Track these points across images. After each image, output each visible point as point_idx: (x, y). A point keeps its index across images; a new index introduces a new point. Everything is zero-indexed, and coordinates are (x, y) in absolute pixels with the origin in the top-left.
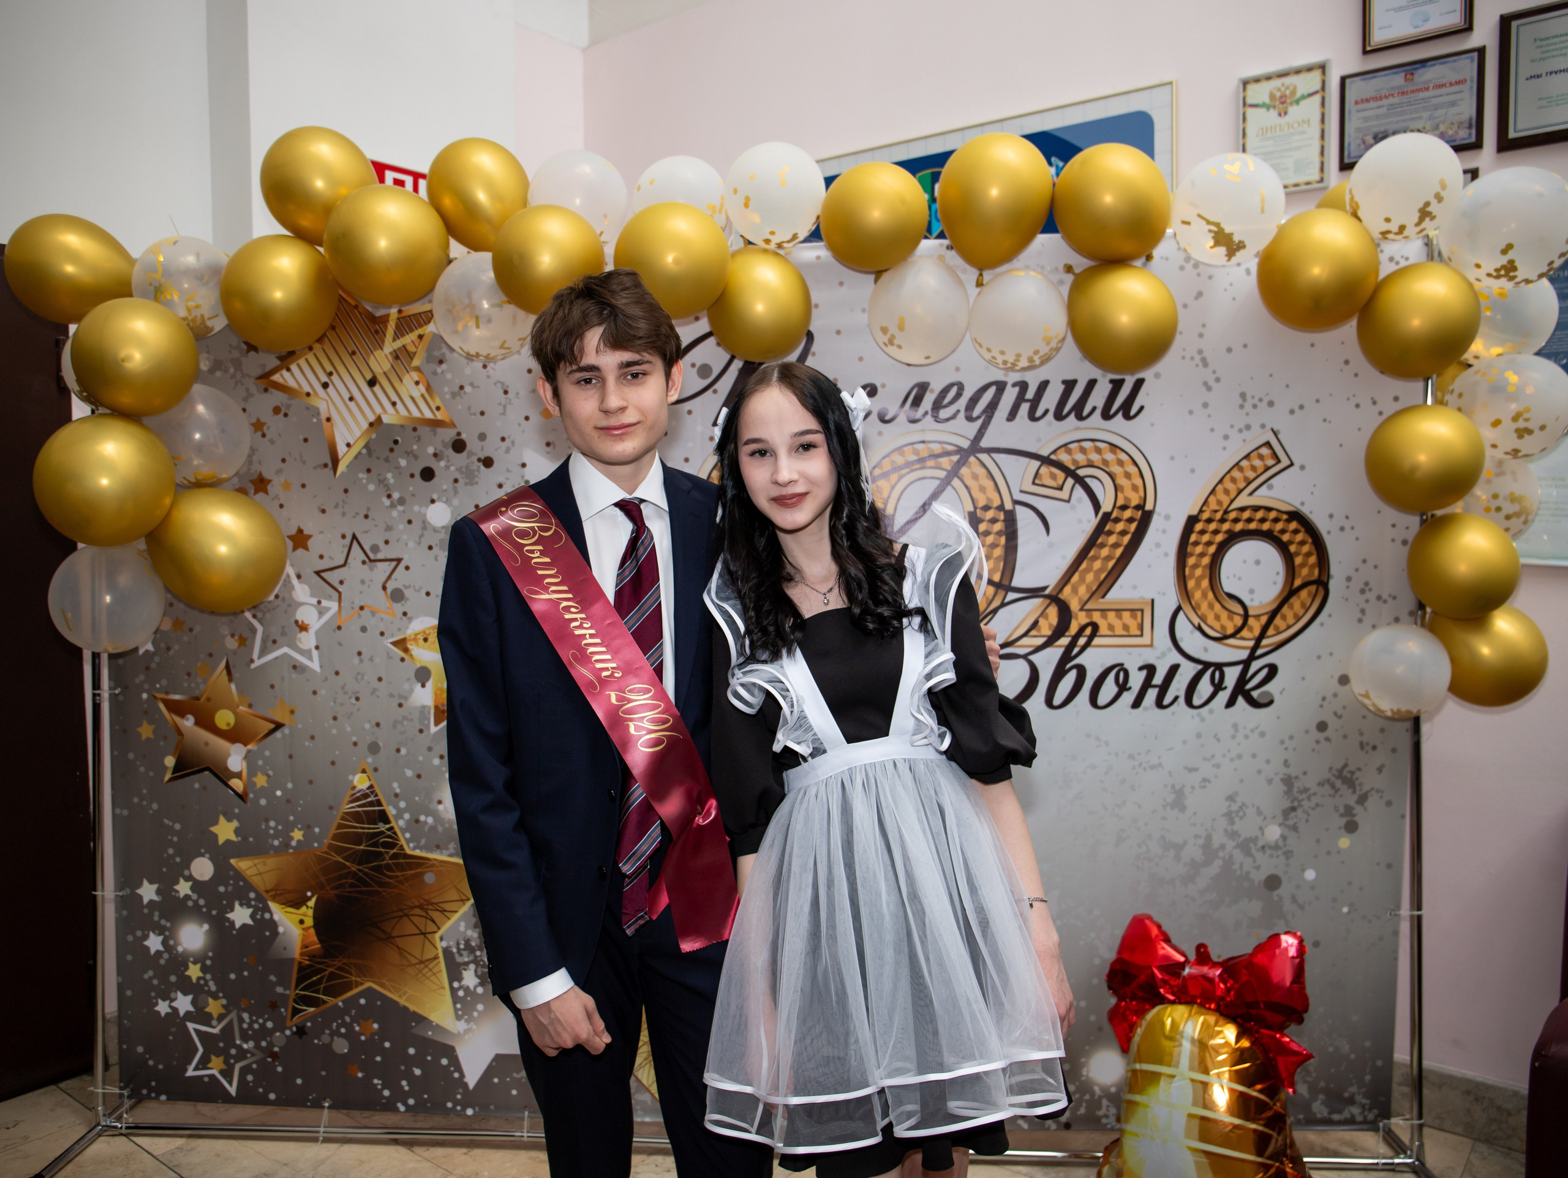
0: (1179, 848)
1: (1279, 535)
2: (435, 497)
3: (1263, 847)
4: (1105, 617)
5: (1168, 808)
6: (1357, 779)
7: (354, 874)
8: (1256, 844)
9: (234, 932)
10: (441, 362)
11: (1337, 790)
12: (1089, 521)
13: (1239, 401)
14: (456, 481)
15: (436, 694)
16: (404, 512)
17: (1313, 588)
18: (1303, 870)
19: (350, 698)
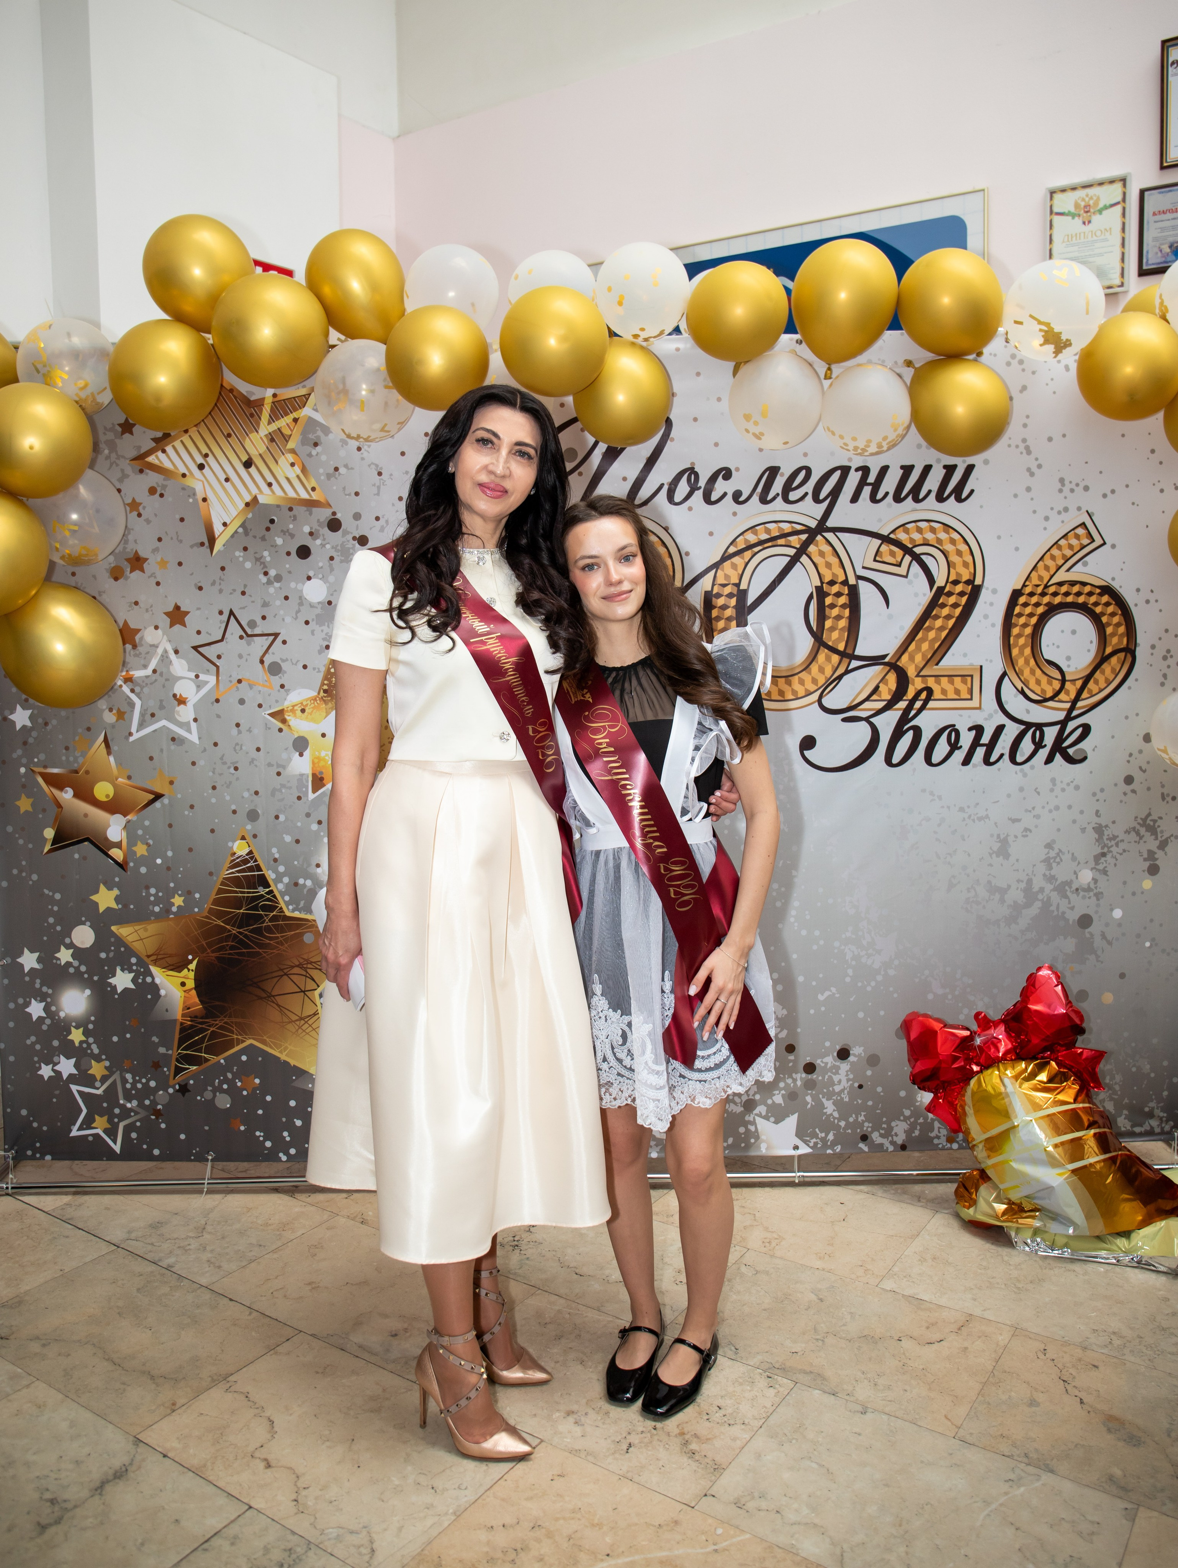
0: (1003, 891)
1: (1092, 607)
2: (311, 574)
3: (1077, 890)
4: (938, 683)
5: (994, 856)
6: (1159, 826)
7: (235, 936)
8: (1071, 887)
9: (116, 996)
10: (316, 445)
11: (1141, 838)
12: (925, 595)
13: (1059, 486)
14: (332, 558)
15: (313, 763)
16: (281, 588)
17: (1122, 655)
18: (1112, 910)
19: (229, 768)
